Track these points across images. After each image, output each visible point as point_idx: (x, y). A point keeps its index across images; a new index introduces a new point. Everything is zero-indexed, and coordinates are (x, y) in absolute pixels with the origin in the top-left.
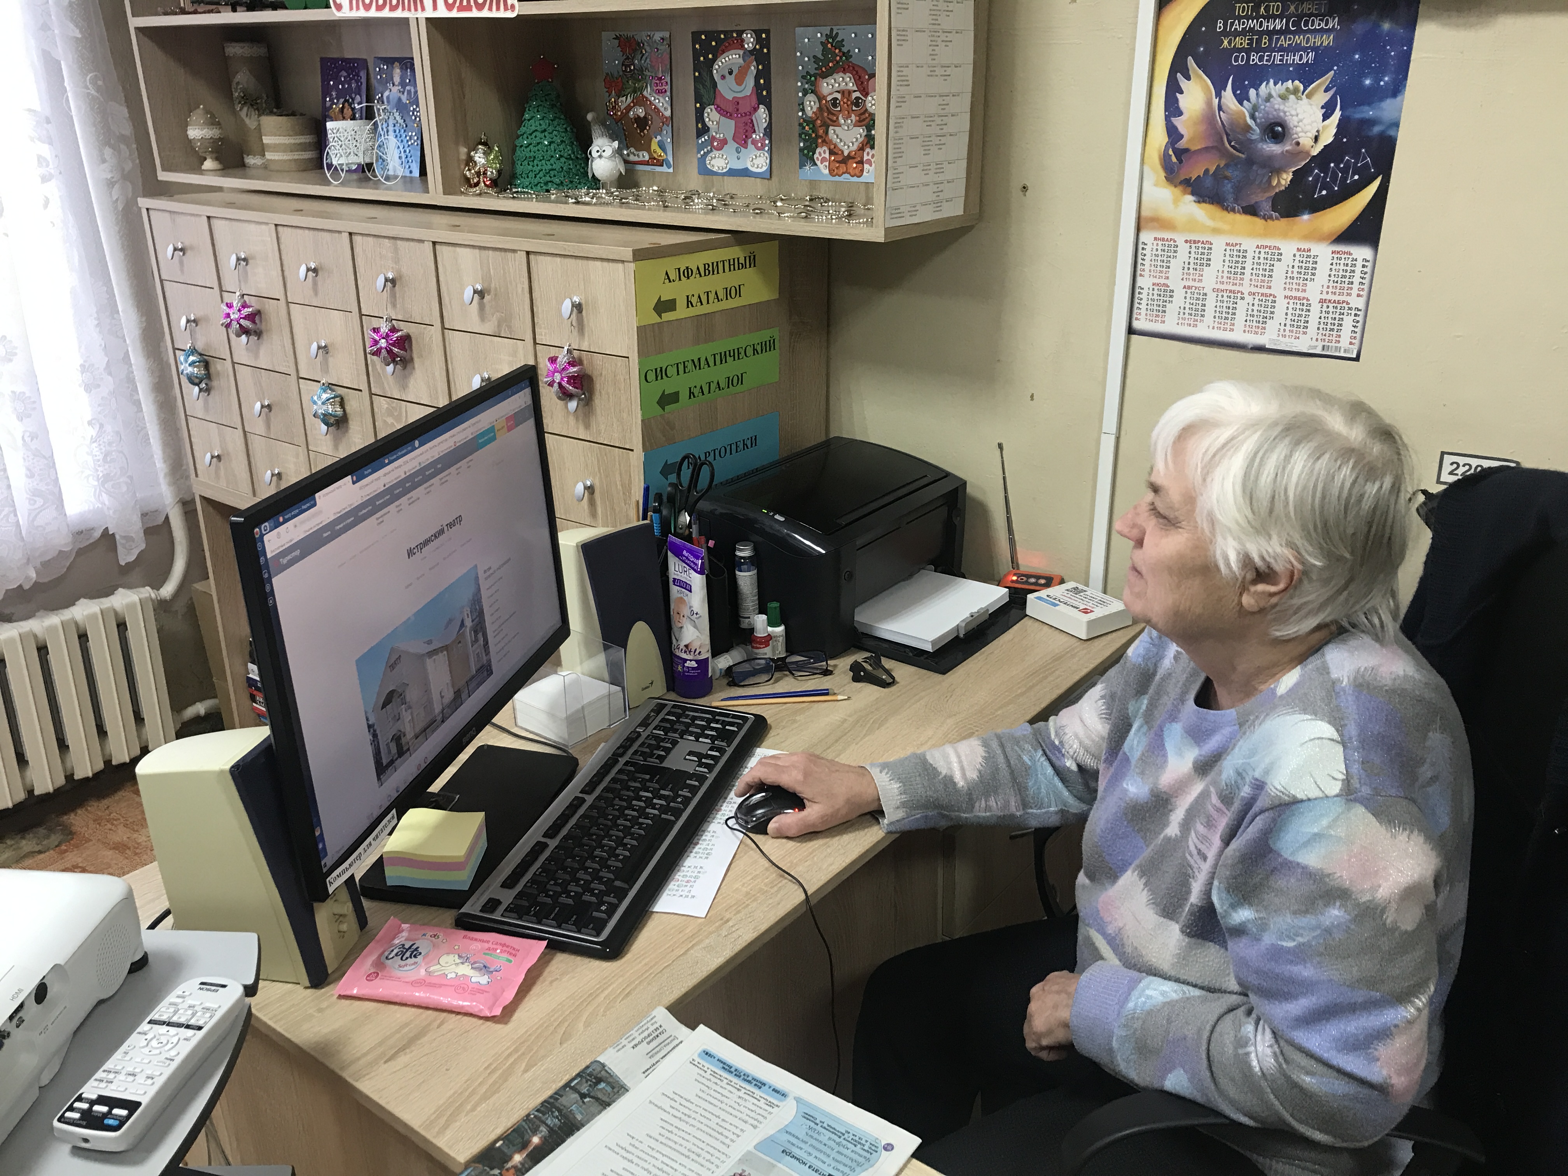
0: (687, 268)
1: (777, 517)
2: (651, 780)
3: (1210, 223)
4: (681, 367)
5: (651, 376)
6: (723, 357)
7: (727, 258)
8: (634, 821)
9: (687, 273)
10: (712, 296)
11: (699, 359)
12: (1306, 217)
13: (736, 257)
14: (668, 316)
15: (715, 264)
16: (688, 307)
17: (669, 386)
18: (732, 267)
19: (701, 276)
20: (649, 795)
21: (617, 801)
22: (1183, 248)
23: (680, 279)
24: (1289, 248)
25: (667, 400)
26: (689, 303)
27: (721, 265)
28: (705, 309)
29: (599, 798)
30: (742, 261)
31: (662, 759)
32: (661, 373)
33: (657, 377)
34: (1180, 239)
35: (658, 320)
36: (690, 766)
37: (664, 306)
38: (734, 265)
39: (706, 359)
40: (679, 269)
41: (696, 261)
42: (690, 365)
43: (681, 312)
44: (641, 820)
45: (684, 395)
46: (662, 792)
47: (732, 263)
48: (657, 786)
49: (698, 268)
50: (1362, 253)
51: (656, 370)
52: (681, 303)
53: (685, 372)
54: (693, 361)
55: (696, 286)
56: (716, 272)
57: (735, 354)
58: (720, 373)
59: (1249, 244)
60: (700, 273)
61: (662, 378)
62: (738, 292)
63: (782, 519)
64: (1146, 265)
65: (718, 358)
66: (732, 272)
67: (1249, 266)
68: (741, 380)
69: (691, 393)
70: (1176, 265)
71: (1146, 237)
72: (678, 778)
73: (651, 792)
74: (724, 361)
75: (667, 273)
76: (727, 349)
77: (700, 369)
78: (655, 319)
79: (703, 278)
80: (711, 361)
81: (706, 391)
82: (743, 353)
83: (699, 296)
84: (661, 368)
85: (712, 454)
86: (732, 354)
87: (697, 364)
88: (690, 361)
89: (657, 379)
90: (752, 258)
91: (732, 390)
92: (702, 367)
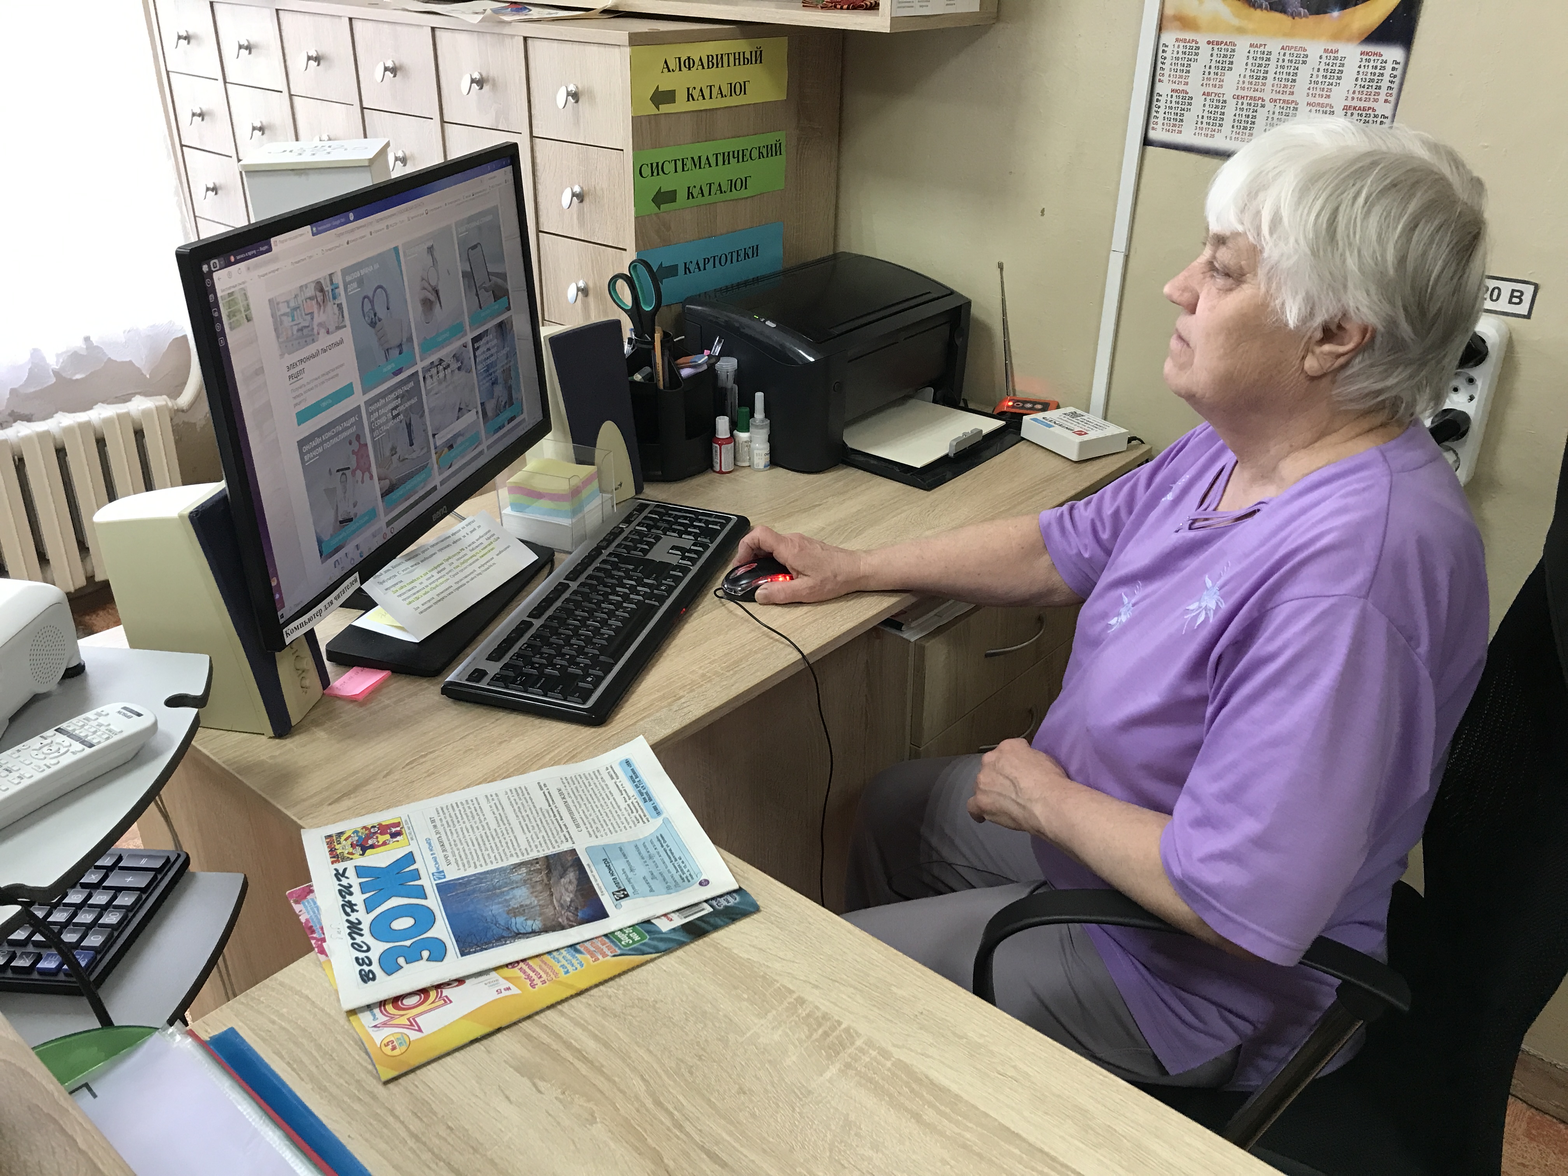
0: (689, 58)
1: (768, 323)
2: (634, 570)
3: (1236, 22)
4: (679, 164)
5: (646, 171)
6: (726, 158)
7: (733, 52)
8: (618, 605)
9: (689, 64)
10: (715, 91)
11: (700, 157)
12: (1336, 14)
13: (741, 51)
14: (665, 108)
15: (719, 57)
16: (688, 100)
17: (666, 183)
18: (737, 61)
19: (703, 68)
20: (633, 583)
21: (601, 587)
22: (1205, 51)
23: (680, 70)
24: (1315, 49)
25: (663, 198)
26: (690, 96)
27: (725, 58)
28: (707, 104)
29: (582, 585)
30: (748, 55)
31: (645, 552)
32: (657, 169)
33: (652, 173)
34: (1202, 40)
35: (656, 112)
36: (674, 559)
37: (662, 97)
38: (741, 59)
39: (707, 159)
40: (679, 59)
41: (700, 51)
42: (689, 163)
43: (681, 105)
44: (625, 605)
45: (682, 195)
46: (645, 580)
47: (737, 57)
48: (640, 575)
49: (701, 59)
50: (1393, 54)
51: (652, 165)
52: (681, 96)
53: (683, 170)
54: (692, 158)
55: (698, 78)
56: (720, 65)
57: (740, 156)
58: (722, 174)
59: (1274, 46)
60: (702, 64)
61: (658, 174)
62: (743, 88)
63: (773, 325)
64: (1167, 69)
65: (720, 158)
66: (737, 67)
67: (1272, 69)
68: (744, 183)
69: (690, 194)
70: (1196, 69)
71: (1168, 38)
72: (662, 569)
73: (635, 580)
74: (726, 162)
75: (666, 62)
76: (731, 150)
77: (700, 168)
78: (652, 110)
79: (706, 70)
80: (713, 161)
81: (706, 193)
82: (748, 155)
83: (701, 90)
84: (657, 163)
85: (712, 260)
86: (736, 155)
87: (697, 163)
88: (690, 159)
89: (652, 175)
90: (758, 53)
91: (735, 194)
92: (702, 166)
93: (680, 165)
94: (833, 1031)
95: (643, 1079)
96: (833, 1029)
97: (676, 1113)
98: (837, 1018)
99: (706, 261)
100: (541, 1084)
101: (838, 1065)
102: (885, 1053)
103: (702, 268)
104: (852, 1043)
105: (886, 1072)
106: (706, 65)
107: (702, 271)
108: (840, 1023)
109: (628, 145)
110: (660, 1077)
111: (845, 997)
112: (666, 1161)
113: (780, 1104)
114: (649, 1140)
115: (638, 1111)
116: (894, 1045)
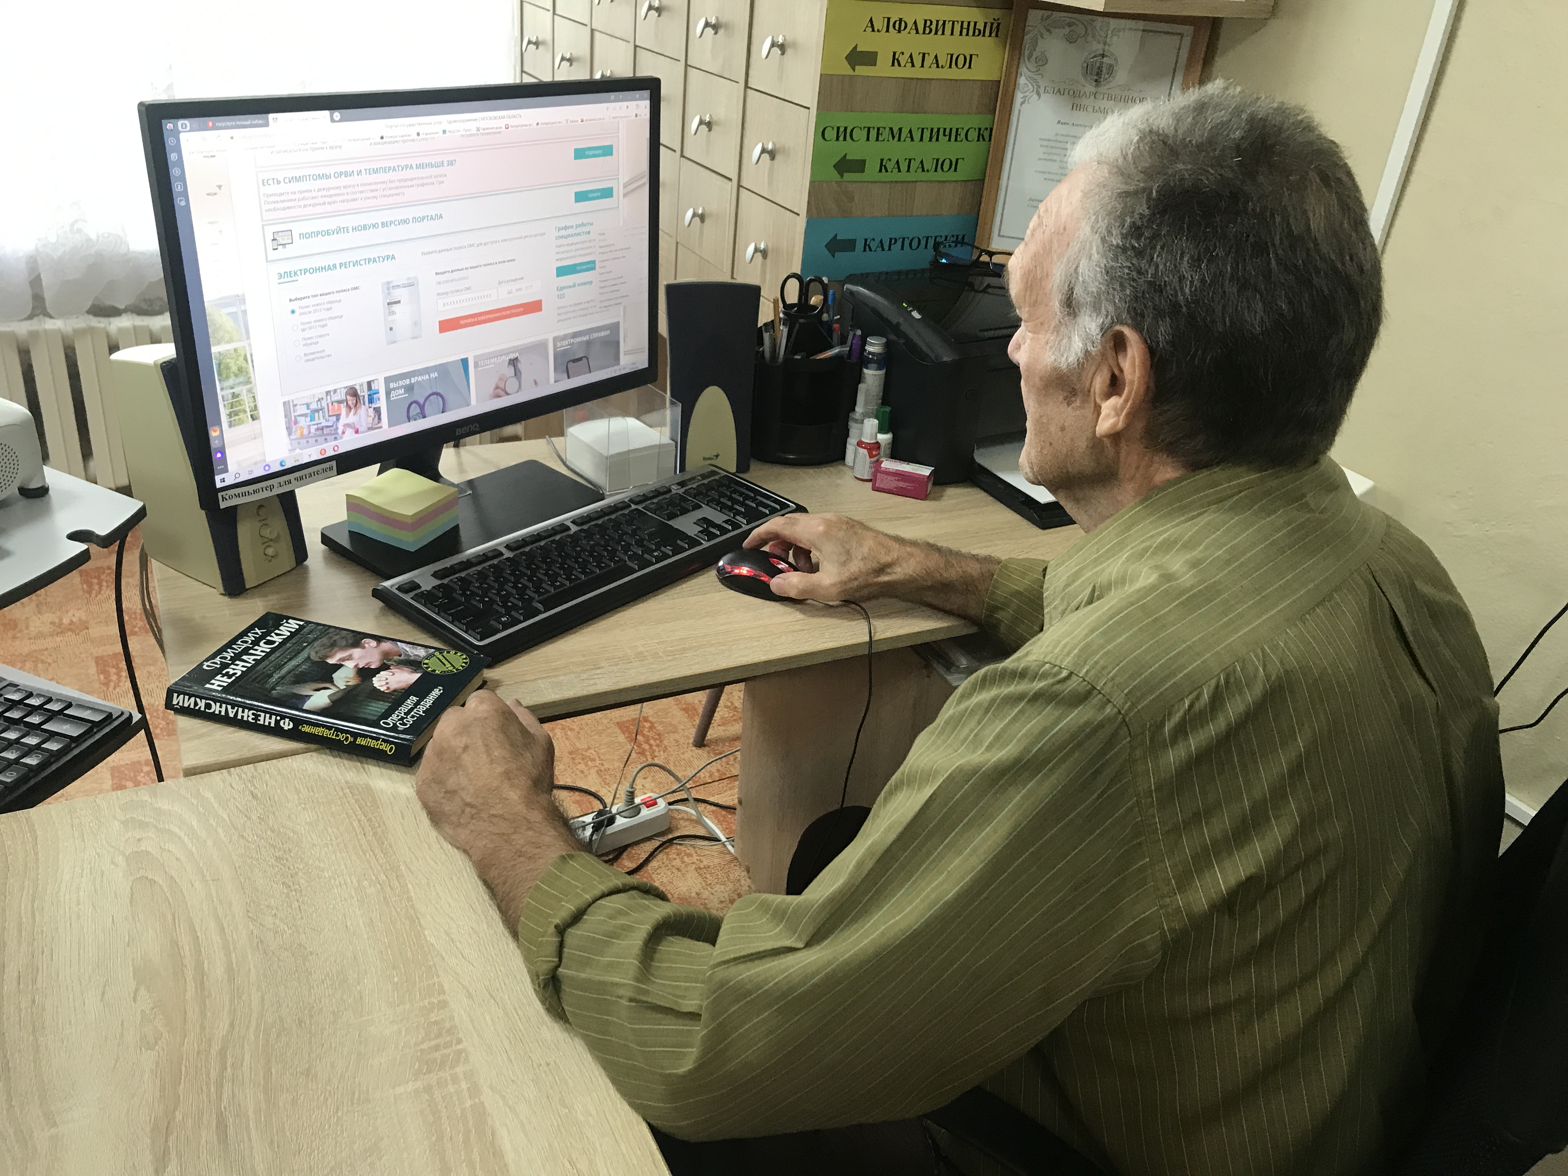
0: (901, 20)
1: (914, 313)
4: (873, 134)
5: (831, 134)
6: (935, 135)
7: (960, 20)
9: (900, 26)
10: (929, 60)
11: (900, 129)
13: (972, 20)
14: (862, 71)
15: (941, 23)
16: (893, 65)
17: (854, 150)
18: (965, 31)
19: (917, 32)
23: (887, 31)
25: (845, 166)
26: (895, 61)
27: (948, 27)
28: (918, 73)
30: (980, 26)
32: (844, 134)
33: (838, 136)
35: (850, 72)
37: (857, 58)
38: (968, 29)
39: (910, 131)
40: (889, 19)
42: (886, 134)
43: (883, 68)
45: (872, 167)
47: (965, 25)
49: (915, 23)
51: (838, 128)
52: (884, 59)
53: (877, 140)
54: (891, 129)
55: (909, 43)
56: (940, 32)
57: (953, 135)
58: (927, 152)
60: (917, 29)
61: (845, 139)
62: (969, 61)
63: (918, 317)
65: (927, 133)
66: (963, 37)
68: (953, 164)
69: (883, 166)
73: (635, 540)
74: (934, 139)
75: (871, 20)
76: (942, 126)
77: (899, 140)
78: (845, 69)
79: (921, 36)
80: (917, 135)
81: (904, 167)
82: (963, 135)
83: (911, 56)
84: (846, 129)
85: (900, 242)
86: (947, 133)
87: (896, 134)
88: (887, 129)
89: (837, 139)
90: (995, 25)
91: (940, 176)
92: (902, 139)
93: (875, 133)
94: (445, 1048)
95: (232, 1025)
96: (447, 1045)
97: (229, 1069)
98: (461, 1035)
99: (892, 241)
100: (143, 992)
101: (419, 1084)
102: (475, 1091)
103: (886, 247)
104: (452, 1067)
105: (458, 1111)
106: (921, 30)
107: (886, 252)
108: (459, 1041)
109: (813, 104)
110: (248, 1028)
111: (488, 1018)
112: (177, 1113)
113: (330, 1100)
114: (182, 1087)
115: (198, 1053)
116: (491, 1087)
